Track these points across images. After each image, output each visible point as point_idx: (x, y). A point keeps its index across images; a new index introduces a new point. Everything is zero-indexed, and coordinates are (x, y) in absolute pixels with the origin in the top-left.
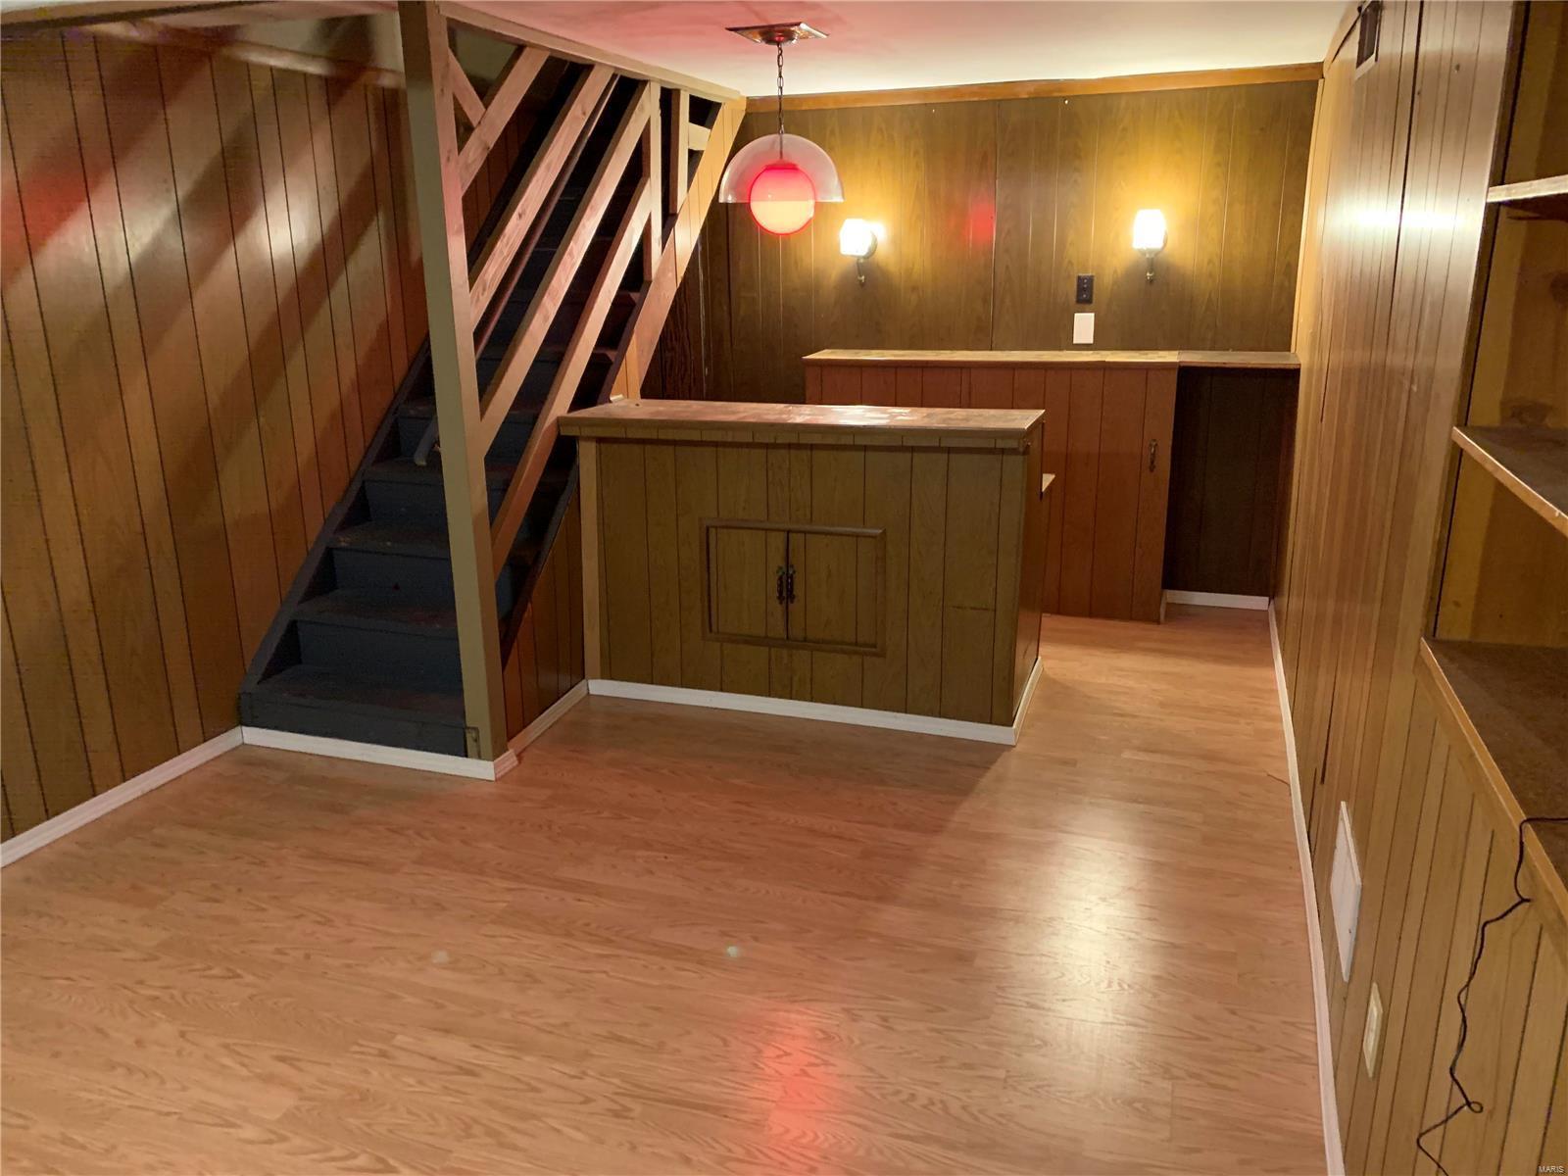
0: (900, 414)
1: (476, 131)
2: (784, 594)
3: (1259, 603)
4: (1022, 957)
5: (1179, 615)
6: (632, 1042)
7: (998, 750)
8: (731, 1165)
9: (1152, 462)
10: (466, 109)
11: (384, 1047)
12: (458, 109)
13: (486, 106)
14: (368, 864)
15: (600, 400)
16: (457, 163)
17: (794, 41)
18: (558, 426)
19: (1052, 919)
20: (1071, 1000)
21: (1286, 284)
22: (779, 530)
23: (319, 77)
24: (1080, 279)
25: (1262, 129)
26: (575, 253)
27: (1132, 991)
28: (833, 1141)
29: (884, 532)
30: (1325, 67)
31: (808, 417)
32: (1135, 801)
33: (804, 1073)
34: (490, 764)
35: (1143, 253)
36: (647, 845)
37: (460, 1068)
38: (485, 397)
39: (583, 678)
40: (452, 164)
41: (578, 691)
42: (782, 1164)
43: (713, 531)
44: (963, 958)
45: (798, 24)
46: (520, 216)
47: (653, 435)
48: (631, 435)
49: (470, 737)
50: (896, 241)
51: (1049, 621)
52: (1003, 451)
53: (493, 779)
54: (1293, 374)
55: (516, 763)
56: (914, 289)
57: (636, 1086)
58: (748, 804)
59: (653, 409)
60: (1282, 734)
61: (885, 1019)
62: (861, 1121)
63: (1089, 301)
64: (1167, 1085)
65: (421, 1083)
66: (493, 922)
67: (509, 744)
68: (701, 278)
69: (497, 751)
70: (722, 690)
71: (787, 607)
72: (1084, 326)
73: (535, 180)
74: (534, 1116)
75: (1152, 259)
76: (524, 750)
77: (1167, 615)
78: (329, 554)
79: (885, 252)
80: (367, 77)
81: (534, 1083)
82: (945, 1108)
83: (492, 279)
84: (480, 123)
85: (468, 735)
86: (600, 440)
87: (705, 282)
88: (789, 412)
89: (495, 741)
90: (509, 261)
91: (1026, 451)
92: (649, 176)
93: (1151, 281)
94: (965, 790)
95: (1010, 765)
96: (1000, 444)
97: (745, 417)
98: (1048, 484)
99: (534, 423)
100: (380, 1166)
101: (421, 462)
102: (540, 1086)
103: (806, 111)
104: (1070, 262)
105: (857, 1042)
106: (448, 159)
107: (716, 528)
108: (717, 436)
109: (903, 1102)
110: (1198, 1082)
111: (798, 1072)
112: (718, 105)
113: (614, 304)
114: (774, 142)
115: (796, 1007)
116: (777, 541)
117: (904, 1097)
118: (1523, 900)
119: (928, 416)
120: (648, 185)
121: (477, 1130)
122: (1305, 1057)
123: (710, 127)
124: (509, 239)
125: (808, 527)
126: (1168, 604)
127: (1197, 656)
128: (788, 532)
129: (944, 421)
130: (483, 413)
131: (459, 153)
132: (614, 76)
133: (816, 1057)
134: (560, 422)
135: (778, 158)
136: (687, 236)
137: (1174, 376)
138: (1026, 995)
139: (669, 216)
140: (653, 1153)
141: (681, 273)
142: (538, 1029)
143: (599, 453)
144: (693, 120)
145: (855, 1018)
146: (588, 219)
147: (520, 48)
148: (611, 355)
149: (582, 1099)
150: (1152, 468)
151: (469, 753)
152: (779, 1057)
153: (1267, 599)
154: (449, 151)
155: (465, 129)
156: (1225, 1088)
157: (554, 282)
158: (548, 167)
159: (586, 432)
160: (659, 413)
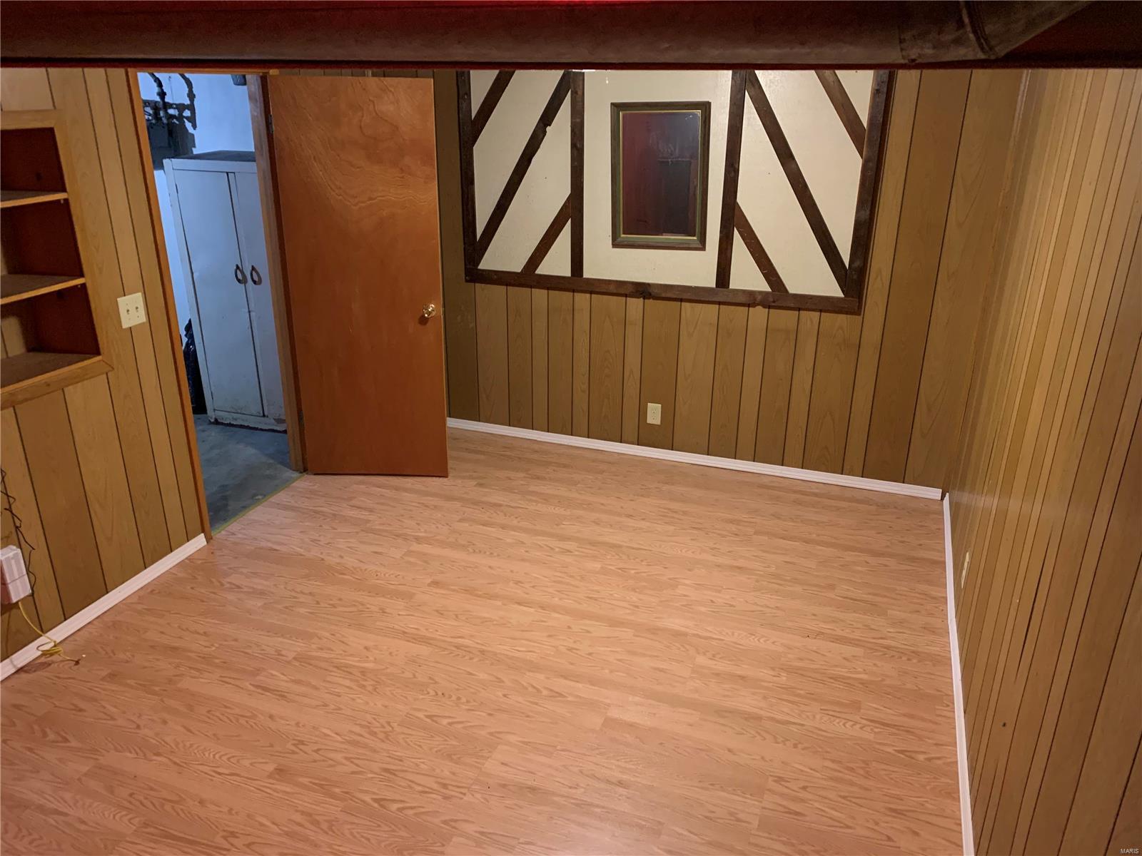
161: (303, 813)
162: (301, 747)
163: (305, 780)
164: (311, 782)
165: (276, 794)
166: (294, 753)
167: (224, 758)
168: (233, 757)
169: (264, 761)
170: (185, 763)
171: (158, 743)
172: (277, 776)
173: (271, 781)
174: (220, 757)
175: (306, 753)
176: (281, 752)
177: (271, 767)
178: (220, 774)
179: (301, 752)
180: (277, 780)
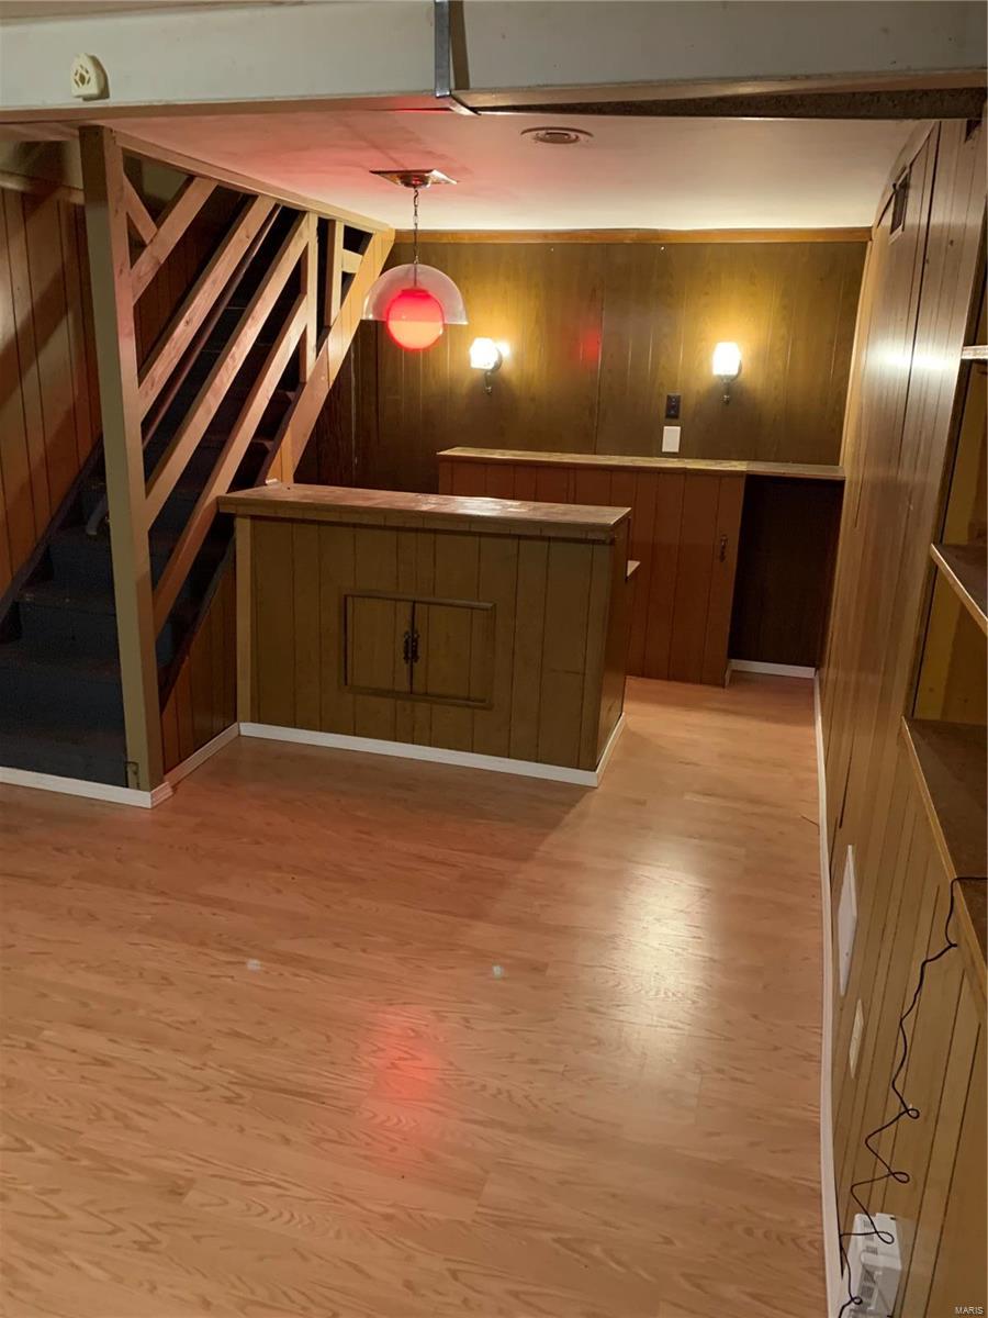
0: (511, 506)
1: (149, 248)
2: (410, 655)
3: (806, 672)
4: (587, 969)
5: (741, 679)
6: (249, 1038)
7: (584, 790)
8: (326, 1146)
9: (723, 553)
10: (139, 227)
11: (31, 1041)
12: (132, 228)
13: (159, 227)
14: (35, 879)
15: (257, 482)
16: (130, 274)
17: (428, 186)
18: (218, 503)
19: (615, 936)
20: (624, 1005)
21: (837, 408)
22: (407, 601)
23: (16, 192)
24: (669, 398)
25: (821, 280)
26: (236, 356)
27: (675, 999)
28: (413, 1124)
29: (495, 605)
30: (873, 231)
31: (433, 506)
32: (690, 837)
33: (394, 1066)
34: (147, 795)
35: (721, 378)
36: (278, 868)
37: (96, 1059)
38: (151, 478)
39: (235, 720)
40: (125, 275)
41: (231, 732)
42: (368, 1144)
43: (350, 599)
44: (538, 968)
45: (431, 171)
46: (187, 323)
47: (299, 515)
48: (281, 514)
49: (130, 770)
50: (518, 358)
51: (633, 683)
52: (594, 542)
53: (149, 806)
54: (840, 484)
55: (171, 794)
56: (533, 399)
57: (250, 1076)
58: (368, 833)
59: (301, 493)
60: (816, 783)
61: (467, 1020)
62: (438, 1107)
63: (676, 417)
64: (697, 1079)
65: (61, 1072)
66: (140, 932)
67: (166, 777)
68: (353, 379)
69: (154, 783)
70: (355, 735)
71: (412, 666)
72: (671, 437)
73: (202, 292)
74: (158, 1102)
75: (729, 384)
76: (179, 782)
77: (732, 680)
78: (16, 607)
79: (508, 367)
80: (60, 194)
81: (159, 1072)
82: (510, 1097)
83: (161, 375)
84: (152, 241)
85: (128, 769)
86: (253, 518)
87: (357, 386)
88: (419, 501)
89: (152, 775)
90: (176, 361)
91: (612, 542)
92: (306, 293)
93: (728, 402)
94: (554, 824)
95: (592, 803)
96: (591, 536)
97: (379, 503)
98: (633, 569)
99: (196, 501)
100: (18, 1145)
101: (93, 532)
102: (166, 1075)
103: (445, 244)
104: (662, 384)
105: (442, 1040)
106: (121, 271)
107: (353, 596)
108: (355, 519)
109: (475, 1091)
110: (721, 1076)
111: (389, 1065)
112: (369, 236)
113: (271, 401)
114: (409, 270)
115: (391, 1009)
116: (405, 609)
117: (477, 1087)
118: (952, 945)
119: (535, 509)
120: (304, 301)
121: (108, 1114)
122: (811, 1056)
123: (362, 253)
124: (176, 343)
125: (432, 599)
126: (734, 671)
127: (752, 715)
128: (414, 602)
129: (546, 514)
130: (148, 492)
131: (132, 267)
132: (276, 206)
133: (406, 1052)
134: (219, 501)
135: (412, 284)
136: (339, 345)
137: (742, 482)
138: (587, 1001)
139: (323, 327)
140: (259, 1135)
141: (333, 376)
142: (169, 1025)
143: (253, 528)
144: (347, 246)
145: (441, 1018)
146: (250, 328)
147: (191, 178)
148: (268, 444)
149: (201, 1087)
150: (722, 558)
151: (130, 784)
152: (374, 1052)
153: (813, 669)
154: (123, 264)
155: (137, 246)
156: (742, 1081)
157: (217, 381)
158: (214, 282)
159: (241, 510)
160: (306, 497)
161: (140, 1130)
162: (145, 1238)
163: (136, 1177)
164: (126, 1174)
165: (180, 1155)
166: (157, 1226)
167: (273, 1213)
168: (259, 1215)
169: (207, 1209)
170: (335, 1201)
171: (402, 1239)
172: (181, 1182)
173: (189, 1175)
174: (281, 1214)
175: (135, 1226)
176: (180, 1226)
177: (193, 1197)
178: (272, 1184)
179: (145, 1227)
180: (181, 1177)
